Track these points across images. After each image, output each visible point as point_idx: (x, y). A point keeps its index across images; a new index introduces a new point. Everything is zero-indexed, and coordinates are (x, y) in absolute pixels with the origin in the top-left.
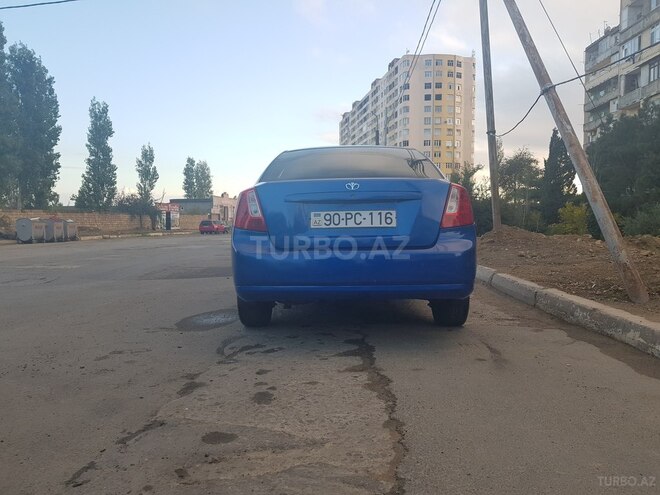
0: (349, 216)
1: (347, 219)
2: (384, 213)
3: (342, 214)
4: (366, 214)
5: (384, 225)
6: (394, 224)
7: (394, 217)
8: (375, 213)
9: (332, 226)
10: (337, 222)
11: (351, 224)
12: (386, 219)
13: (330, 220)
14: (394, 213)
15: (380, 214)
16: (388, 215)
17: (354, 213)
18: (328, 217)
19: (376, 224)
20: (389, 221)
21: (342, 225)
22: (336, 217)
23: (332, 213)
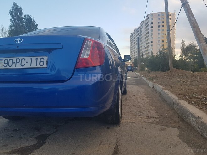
0: (18, 61)
1: (17, 62)
2: (39, 58)
3: (14, 59)
4: (28, 59)
5: (38, 66)
6: (45, 66)
7: (45, 61)
8: (34, 58)
9: (8, 67)
10: (10, 65)
11: (19, 66)
12: (40, 62)
13: (7, 63)
14: (45, 58)
15: (37, 59)
16: (42, 60)
17: (21, 58)
18: (6, 62)
19: (34, 66)
20: (42, 63)
21: (13, 66)
22: (11, 61)
23: (8, 59)
